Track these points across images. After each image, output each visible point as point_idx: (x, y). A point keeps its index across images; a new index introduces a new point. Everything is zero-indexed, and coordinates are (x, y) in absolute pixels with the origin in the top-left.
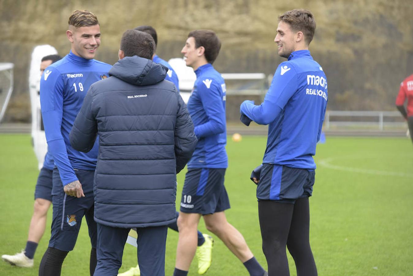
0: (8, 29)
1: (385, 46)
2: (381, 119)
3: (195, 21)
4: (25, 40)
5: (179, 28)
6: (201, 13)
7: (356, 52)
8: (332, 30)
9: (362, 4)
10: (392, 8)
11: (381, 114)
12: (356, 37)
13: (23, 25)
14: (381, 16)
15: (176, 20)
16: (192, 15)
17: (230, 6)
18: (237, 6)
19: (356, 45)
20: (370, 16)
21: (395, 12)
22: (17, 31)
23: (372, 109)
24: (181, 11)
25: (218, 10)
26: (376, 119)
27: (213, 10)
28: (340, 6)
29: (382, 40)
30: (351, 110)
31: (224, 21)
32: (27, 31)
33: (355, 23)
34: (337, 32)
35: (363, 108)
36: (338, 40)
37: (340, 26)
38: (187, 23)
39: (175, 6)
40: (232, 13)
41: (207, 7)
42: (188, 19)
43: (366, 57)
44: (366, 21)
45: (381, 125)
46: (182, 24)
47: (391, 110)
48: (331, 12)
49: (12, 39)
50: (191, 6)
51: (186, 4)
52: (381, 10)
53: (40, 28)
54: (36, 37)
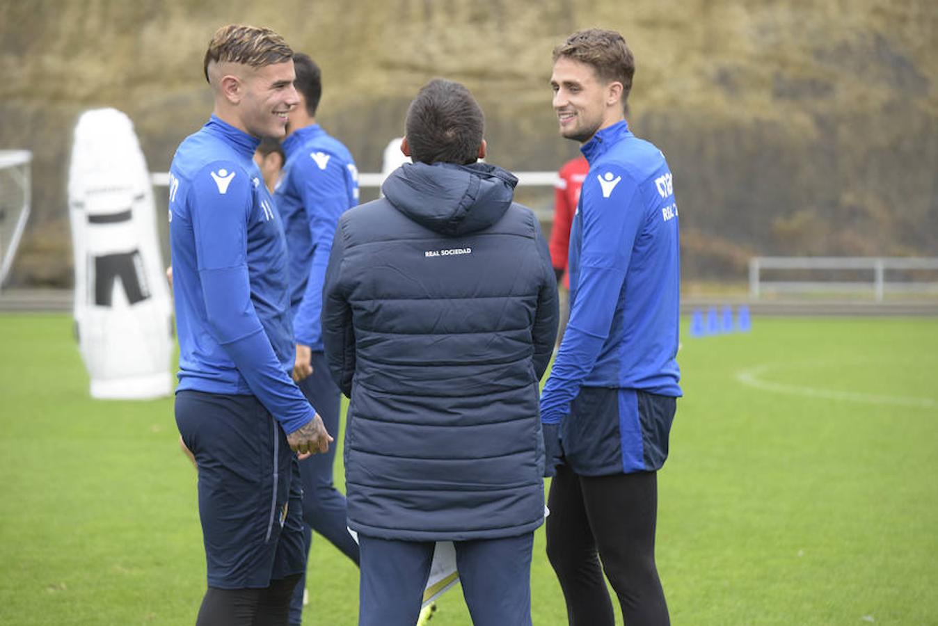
0: (19, 72)
1: (889, 109)
2: (880, 276)
3: (449, 51)
4: (58, 97)
5: (413, 68)
6: (462, 34)
7: (821, 121)
8: (766, 71)
9: (834, 10)
10: (903, 19)
11: (880, 265)
12: (821, 88)
13: (52, 62)
14: (879, 40)
15: (406, 50)
16: (442, 38)
17: (529, 17)
18: (545, 17)
19: (822, 106)
20: (852, 38)
21: (911, 30)
22: (39, 76)
23: (859, 253)
24: (416, 28)
25: (501, 27)
26: (867, 276)
27: (490, 26)
28: (782, 15)
29: (881, 94)
30: (809, 255)
31: (515, 51)
32: (62, 78)
33: (819, 54)
34: (778, 77)
35: (837, 251)
36: (779, 94)
37: (784, 63)
38: (429, 56)
39: (403, 16)
40: (535, 34)
41: (477, 19)
42: (434, 47)
43: (844, 133)
44: (844, 50)
45: (880, 291)
46: (420, 60)
47: (901, 255)
48: (763, 31)
49: (28, 95)
50: (439, 19)
51: (428, 13)
52: (878, 24)
53: (91, 69)
54: (82, 92)
